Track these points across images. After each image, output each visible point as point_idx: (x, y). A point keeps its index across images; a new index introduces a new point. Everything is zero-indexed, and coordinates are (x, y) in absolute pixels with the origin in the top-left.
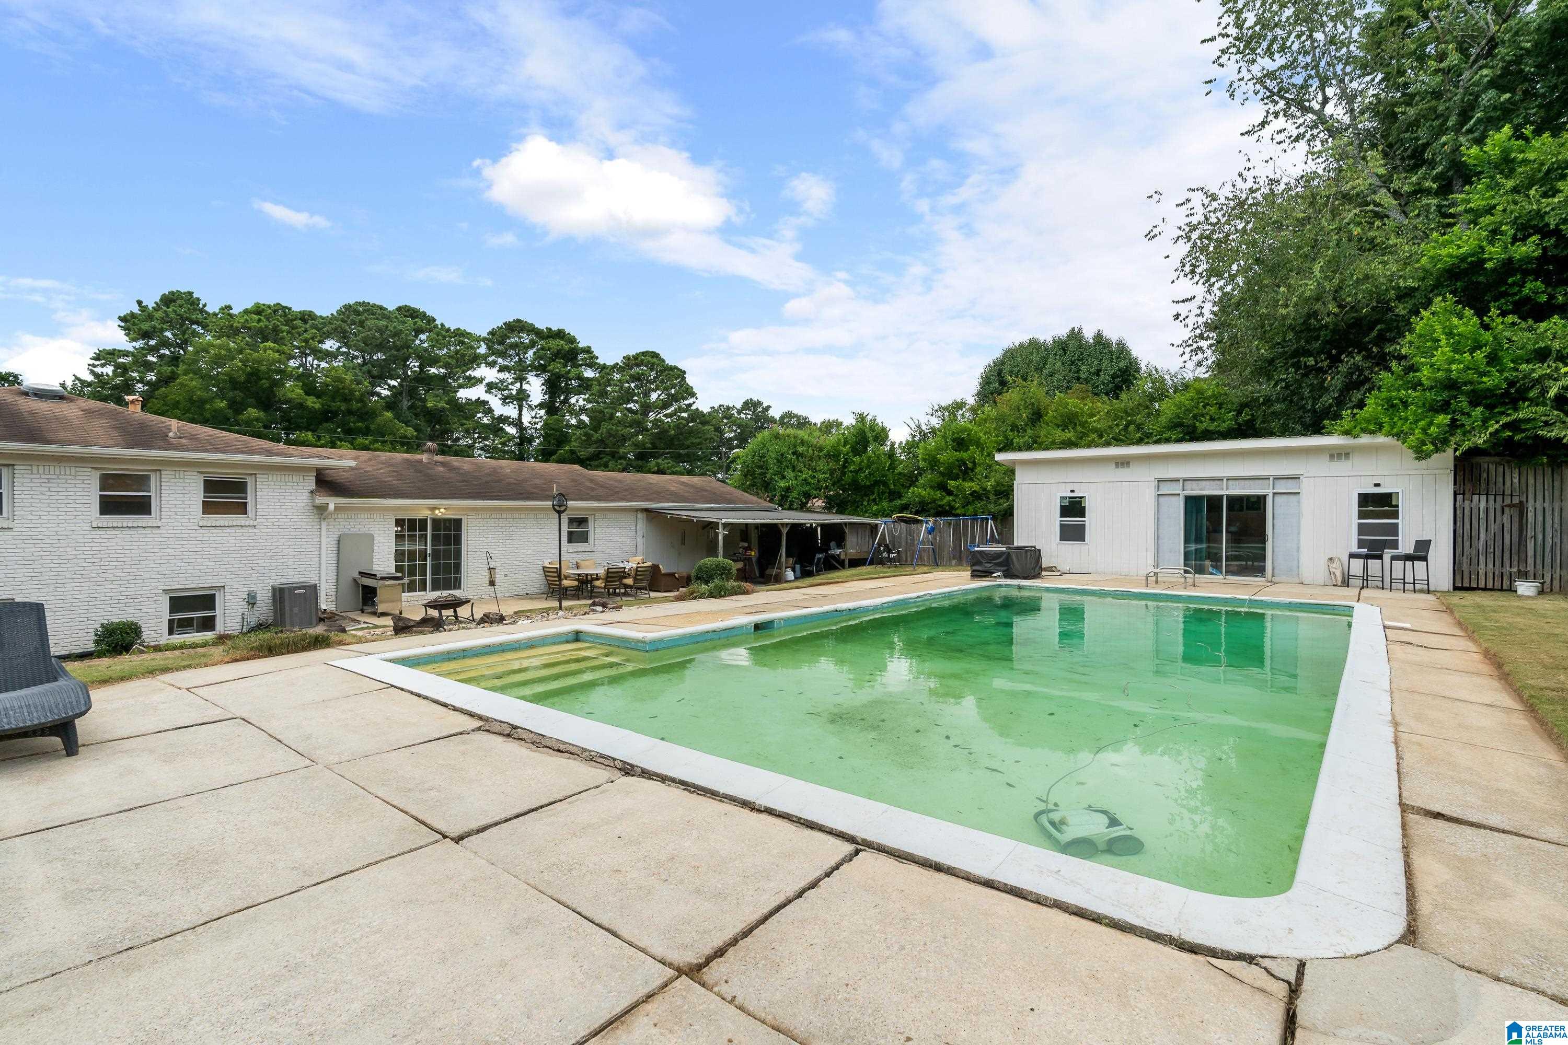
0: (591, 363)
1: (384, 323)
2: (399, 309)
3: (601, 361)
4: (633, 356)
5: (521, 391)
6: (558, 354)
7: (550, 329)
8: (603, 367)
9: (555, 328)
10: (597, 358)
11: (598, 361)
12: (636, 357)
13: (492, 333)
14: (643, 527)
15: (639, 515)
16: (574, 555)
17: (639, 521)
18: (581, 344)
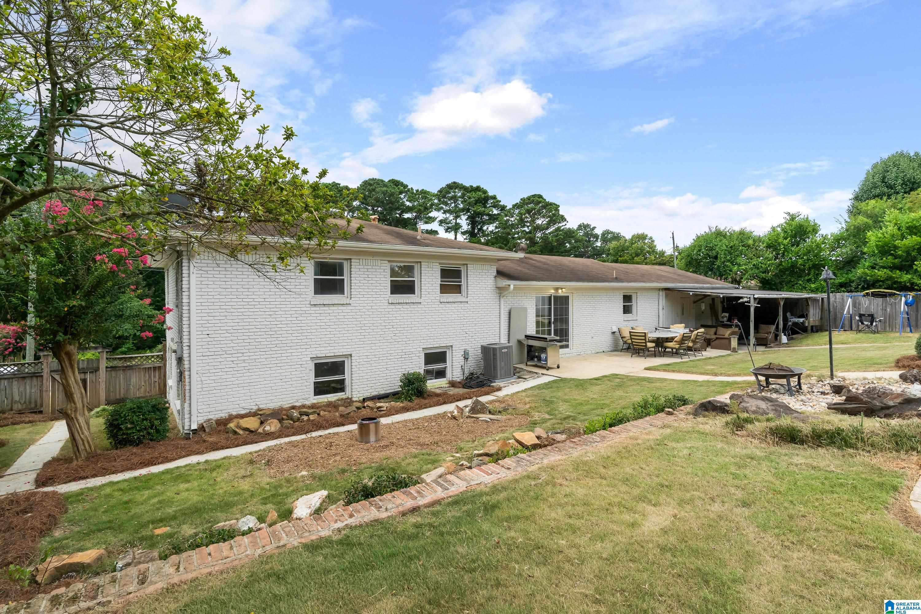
0: (496, 205)
1: (385, 189)
2: (390, 181)
3: (503, 204)
4: (527, 198)
5: (457, 224)
6: (478, 201)
7: (472, 186)
8: (504, 208)
9: (475, 186)
10: (501, 202)
11: (501, 204)
12: (529, 198)
13: (440, 191)
14: (663, 302)
15: (661, 293)
16: (627, 323)
17: (661, 297)
18: (491, 194)
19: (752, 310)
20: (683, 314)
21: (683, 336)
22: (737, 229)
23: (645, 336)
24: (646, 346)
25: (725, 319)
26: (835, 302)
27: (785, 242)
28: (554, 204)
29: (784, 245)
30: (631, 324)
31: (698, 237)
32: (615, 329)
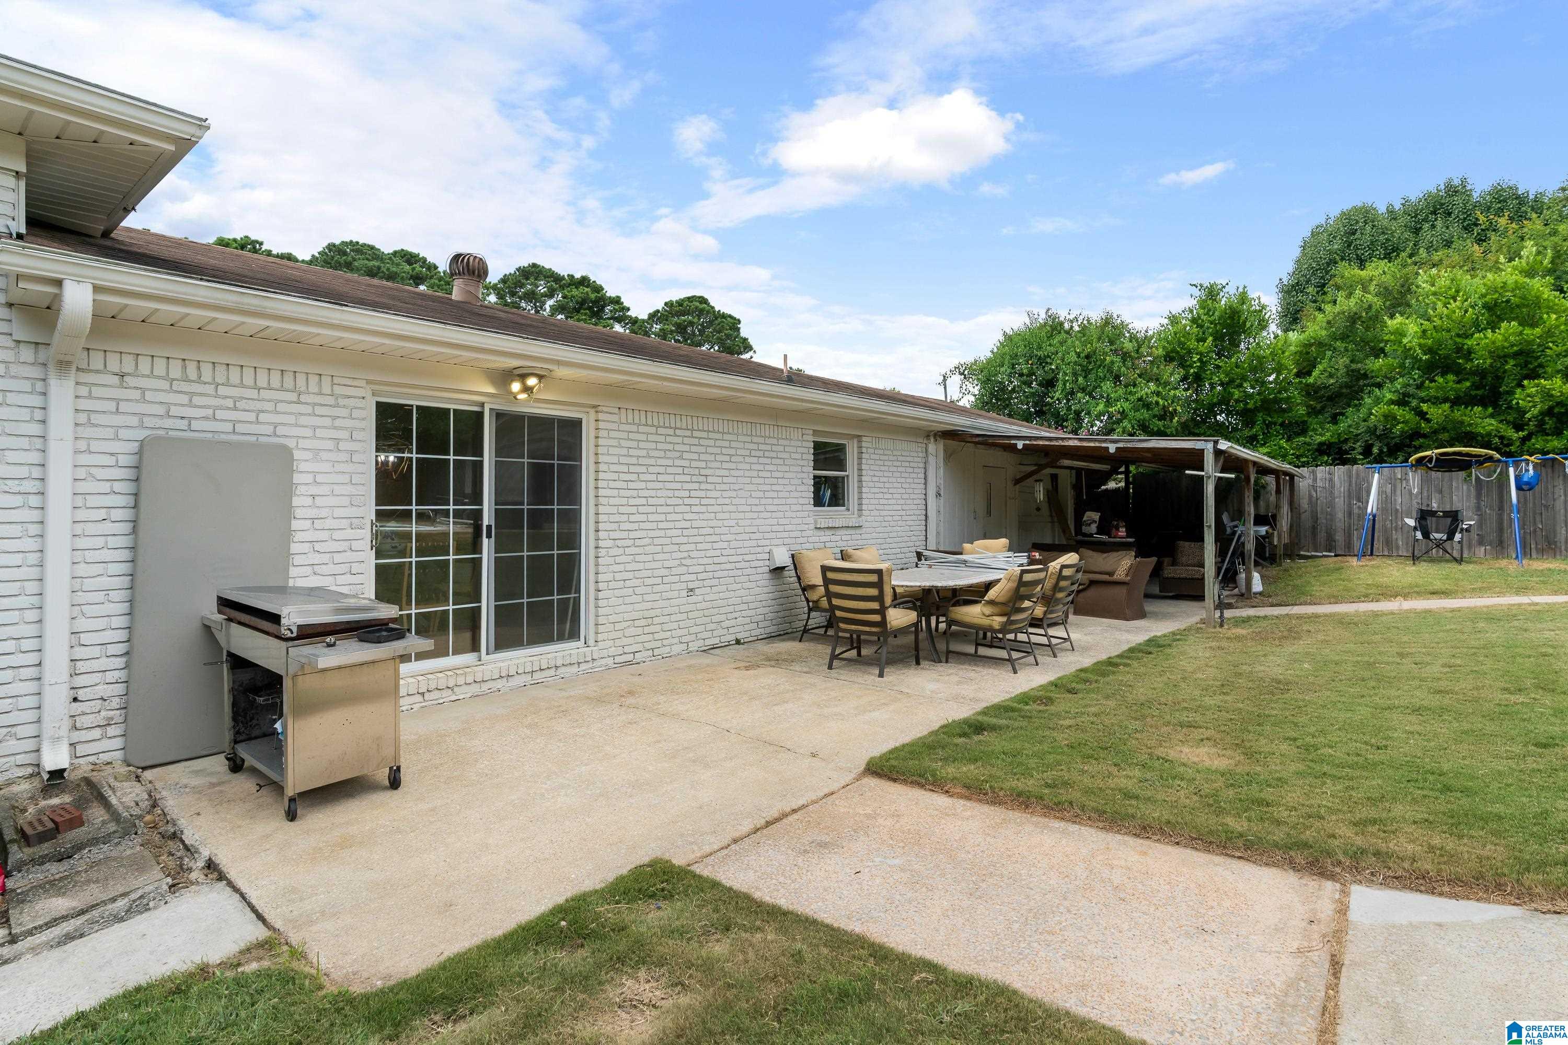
0: (621, 316)
1: (376, 264)
3: (632, 313)
4: (677, 302)
7: (572, 276)
8: (635, 321)
9: (578, 276)
10: (628, 309)
11: (629, 313)
12: (680, 303)
14: (937, 473)
15: (932, 447)
16: (825, 537)
17: (932, 460)
18: (611, 292)
19: (1210, 489)
20: (989, 513)
21: (1021, 583)
22: (1096, 316)
23: (879, 585)
24: (883, 623)
25: (1093, 528)
26: (1314, 487)
27: (1203, 347)
28: (730, 316)
29: (1201, 354)
30: (843, 540)
31: (1008, 338)
32: (782, 558)
